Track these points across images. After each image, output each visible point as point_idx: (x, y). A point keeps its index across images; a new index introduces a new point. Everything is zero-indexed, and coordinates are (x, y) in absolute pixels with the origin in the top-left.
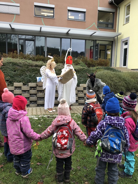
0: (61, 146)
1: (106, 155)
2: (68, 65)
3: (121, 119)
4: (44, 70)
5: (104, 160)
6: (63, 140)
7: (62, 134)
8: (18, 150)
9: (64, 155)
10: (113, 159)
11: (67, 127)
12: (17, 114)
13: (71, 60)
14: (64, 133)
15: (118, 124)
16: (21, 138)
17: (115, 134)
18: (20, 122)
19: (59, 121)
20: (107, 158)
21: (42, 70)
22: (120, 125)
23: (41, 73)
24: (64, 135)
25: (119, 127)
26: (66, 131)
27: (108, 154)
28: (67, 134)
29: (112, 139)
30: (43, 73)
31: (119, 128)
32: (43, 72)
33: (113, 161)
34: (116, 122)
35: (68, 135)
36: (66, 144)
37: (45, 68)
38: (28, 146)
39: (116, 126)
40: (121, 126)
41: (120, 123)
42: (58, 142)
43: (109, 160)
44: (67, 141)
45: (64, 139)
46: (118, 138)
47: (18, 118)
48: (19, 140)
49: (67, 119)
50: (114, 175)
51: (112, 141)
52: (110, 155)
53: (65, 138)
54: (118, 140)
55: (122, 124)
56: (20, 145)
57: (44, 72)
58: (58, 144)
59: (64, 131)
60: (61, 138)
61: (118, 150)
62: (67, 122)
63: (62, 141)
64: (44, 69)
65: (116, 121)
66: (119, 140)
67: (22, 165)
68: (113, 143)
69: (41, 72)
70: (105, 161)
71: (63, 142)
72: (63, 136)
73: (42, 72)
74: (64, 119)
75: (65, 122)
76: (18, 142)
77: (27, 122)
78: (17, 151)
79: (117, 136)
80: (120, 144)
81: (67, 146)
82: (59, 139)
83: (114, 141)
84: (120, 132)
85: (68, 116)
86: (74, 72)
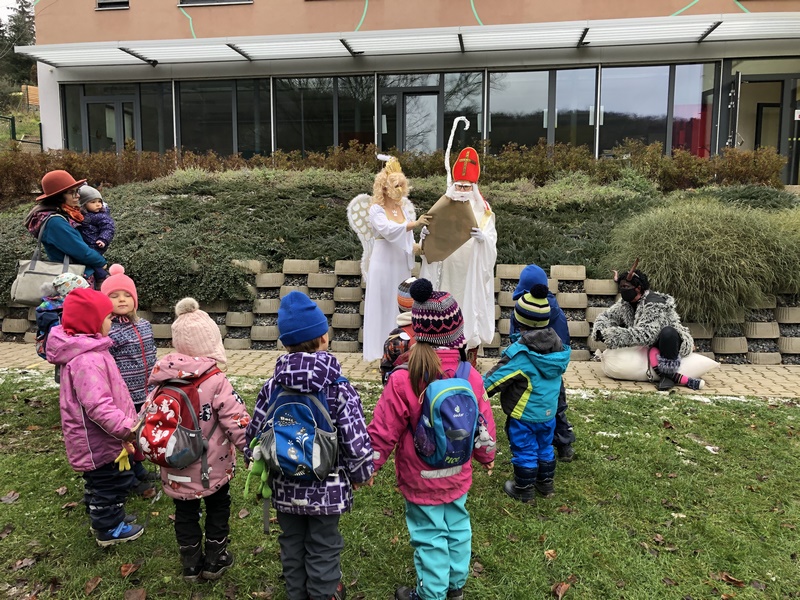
0: (150, 450)
1: (286, 488)
2: (459, 183)
3: (306, 359)
4: (361, 209)
5: (284, 506)
6: (160, 431)
7: (159, 411)
8: (76, 456)
9: (181, 489)
10: (305, 502)
11: (180, 391)
12: (60, 344)
13: (473, 163)
14: (165, 408)
16: (74, 421)
17: (295, 411)
18: (70, 370)
19: (158, 368)
20: (290, 501)
21: (356, 208)
22: (300, 378)
23: (351, 222)
24: (162, 416)
25: (300, 387)
26: (171, 401)
27: (291, 484)
28: (172, 411)
29: (285, 430)
30: (359, 223)
31: (299, 390)
32: (359, 217)
33: (307, 508)
34: (288, 371)
35: (176, 417)
36: (163, 443)
37: (368, 201)
40: (303, 382)
42: (143, 435)
43: (295, 506)
44: (169, 437)
45: (163, 428)
46: (307, 424)
47: (63, 358)
48: (72, 426)
49: (183, 366)
51: (288, 437)
52: (297, 486)
53: (168, 425)
54: (304, 433)
55: (306, 374)
56: (78, 441)
57: (363, 218)
58: (143, 441)
59: (165, 402)
60: (154, 423)
61: (304, 464)
62: (181, 374)
63: (155, 433)
64: (364, 205)
65: (289, 367)
66: (311, 433)
67: (92, 508)
68: (290, 443)
69: (351, 217)
70: (286, 508)
71: (159, 436)
72: (158, 418)
73: (355, 216)
74: (172, 364)
75: (175, 374)
76: (71, 432)
77: (88, 371)
78: (75, 461)
79: (303, 417)
80: (309, 446)
81: (168, 451)
82: (149, 426)
83: (293, 435)
84: (309, 403)
85: (197, 358)
86: (487, 214)
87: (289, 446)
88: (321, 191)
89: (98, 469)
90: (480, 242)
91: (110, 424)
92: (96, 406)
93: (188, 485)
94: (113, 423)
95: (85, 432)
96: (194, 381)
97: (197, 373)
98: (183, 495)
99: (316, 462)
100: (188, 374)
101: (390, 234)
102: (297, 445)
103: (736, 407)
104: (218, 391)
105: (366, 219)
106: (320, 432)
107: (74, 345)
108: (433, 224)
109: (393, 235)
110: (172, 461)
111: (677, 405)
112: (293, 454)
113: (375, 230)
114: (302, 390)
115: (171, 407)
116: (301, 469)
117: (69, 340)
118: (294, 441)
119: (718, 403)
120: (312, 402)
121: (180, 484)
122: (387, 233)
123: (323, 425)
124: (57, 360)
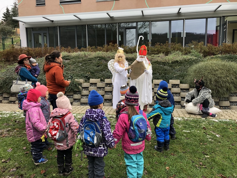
0: (51, 137)
1: (87, 148)
2: (140, 56)
3: (94, 111)
4: (112, 64)
5: (86, 153)
6: (54, 131)
7: (54, 125)
8: (29, 137)
9: (60, 147)
11: (59, 119)
12: (26, 105)
13: (145, 50)
14: (55, 124)
15: (90, 116)
17: (90, 126)
19: (53, 113)
22: (91, 117)
23: (109, 68)
24: (55, 127)
25: (91, 119)
26: (57, 122)
27: (88, 147)
28: (57, 125)
29: (87, 131)
30: (111, 68)
31: (91, 120)
32: (111, 66)
33: (93, 154)
34: (89, 114)
35: (59, 127)
36: (55, 135)
38: (37, 136)
39: (89, 118)
40: (92, 118)
41: (92, 114)
42: (49, 132)
43: (90, 154)
44: (57, 133)
45: (55, 130)
46: (93, 130)
47: (27, 109)
48: (29, 128)
49: (60, 112)
50: (98, 169)
51: (88, 134)
52: (90, 148)
53: (56, 129)
54: (92, 133)
55: (93, 116)
56: (30, 133)
57: (112, 66)
58: (49, 134)
59: (55, 123)
60: (52, 129)
62: (59, 114)
64: (113, 63)
65: (89, 113)
66: (94, 133)
67: (33, 153)
69: (109, 66)
71: (54, 132)
73: (110, 66)
74: (57, 112)
76: (28, 130)
77: (33, 112)
78: (29, 139)
79: (92, 128)
80: (93, 137)
81: (57, 137)
82: (51, 130)
83: (89, 133)
84: (94, 124)
85: (64, 109)
86: (149, 65)
87: (88, 136)
88: (101, 58)
89: (36, 142)
90: (147, 73)
91: (39, 128)
92: (35, 123)
93: (62, 146)
94: (40, 128)
95: (32, 130)
96: (63, 116)
97: (64, 114)
98: (61, 149)
99: (95, 142)
100: (62, 114)
101: (120, 71)
102: (90, 136)
103: (226, 123)
104: (70, 119)
105: (113, 67)
106: (97, 133)
107: (30, 105)
108: (133, 68)
109: (121, 72)
110: (58, 140)
111: (207, 122)
112: (89, 139)
113: (116, 70)
114: (92, 120)
115: (57, 124)
116: (91, 143)
117: (29, 103)
118: (89, 135)
119: (220, 122)
120: (95, 124)
121: (60, 146)
122: (119, 71)
123: (98, 131)
124: (25, 109)
